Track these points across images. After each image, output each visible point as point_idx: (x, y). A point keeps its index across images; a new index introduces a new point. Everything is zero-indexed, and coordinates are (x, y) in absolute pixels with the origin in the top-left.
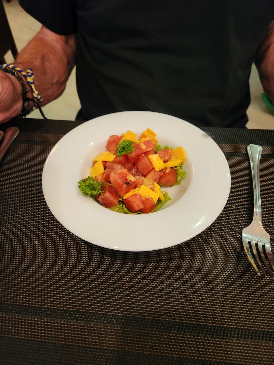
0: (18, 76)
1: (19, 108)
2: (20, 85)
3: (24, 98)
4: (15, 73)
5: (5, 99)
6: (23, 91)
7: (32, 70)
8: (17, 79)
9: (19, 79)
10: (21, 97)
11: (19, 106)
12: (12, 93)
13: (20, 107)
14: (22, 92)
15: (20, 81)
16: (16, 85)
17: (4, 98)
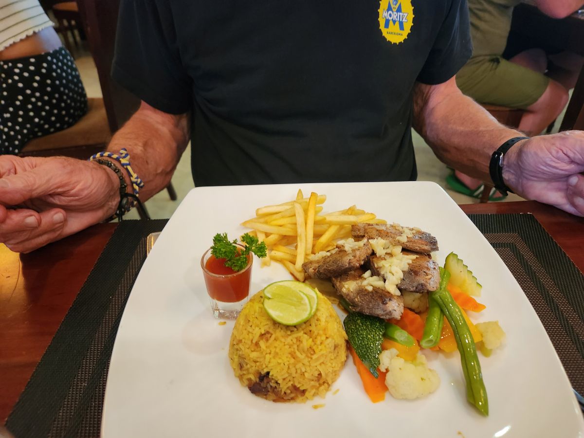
0: (115, 168)
1: (113, 207)
2: (118, 178)
3: (123, 194)
4: (111, 165)
5: (95, 193)
6: (121, 185)
7: (126, 150)
8: (114, 171)
9: (117, 171)
10: (118, 192)
11: (115, 203)
12: (105, 186)
13: (116, 205)
14: (120, 187)
15: (118, 173)
16: (112, 177)
17: (94, 191)
